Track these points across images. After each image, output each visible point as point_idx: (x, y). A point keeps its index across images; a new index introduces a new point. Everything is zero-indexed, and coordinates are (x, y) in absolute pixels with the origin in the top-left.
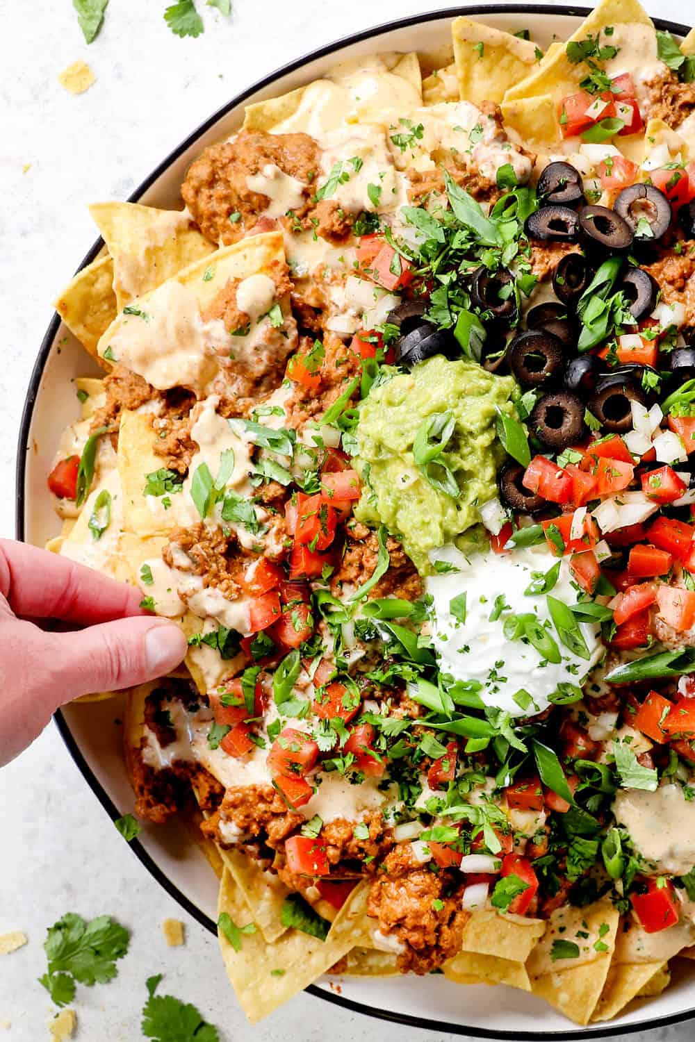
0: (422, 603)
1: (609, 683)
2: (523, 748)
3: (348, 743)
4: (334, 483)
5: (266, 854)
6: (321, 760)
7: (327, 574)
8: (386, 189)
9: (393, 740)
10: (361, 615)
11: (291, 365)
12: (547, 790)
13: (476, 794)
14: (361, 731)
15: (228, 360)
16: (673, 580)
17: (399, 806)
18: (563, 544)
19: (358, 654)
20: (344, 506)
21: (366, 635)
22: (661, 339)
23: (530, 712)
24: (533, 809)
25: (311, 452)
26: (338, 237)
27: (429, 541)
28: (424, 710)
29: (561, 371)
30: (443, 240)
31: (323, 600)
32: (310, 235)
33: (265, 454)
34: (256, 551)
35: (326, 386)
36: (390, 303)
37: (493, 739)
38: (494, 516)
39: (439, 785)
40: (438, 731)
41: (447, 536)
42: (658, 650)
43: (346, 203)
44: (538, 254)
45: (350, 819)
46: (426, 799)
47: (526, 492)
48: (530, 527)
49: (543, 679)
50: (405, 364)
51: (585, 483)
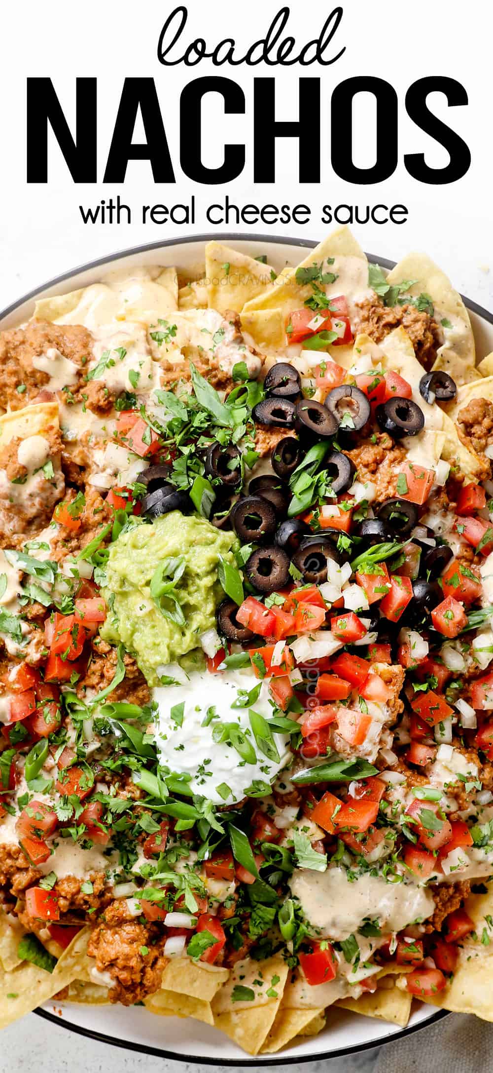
0: (149, 708)
1: (293, 783)
2: (221, 830)
3: (82, 816)
4: (86, 607)
5: (10, 900)
6: (58, 827)
7: (74, 679)
8: (144, 375)
9: (118, 816)
10: (99, 714)
11: (57, 510)
12: (237, 865)
13: (182, 864)
14: (93, 807)
15: (7, 503)
16: (351, 704)
17: (119, 869)
18: (265, 669)
19: (94, 746)
20: (92, 626)
21: (102, 730)
22: (355, 510)
23: (229, 801)
24: (226, 880)
25: (68, 581)
26: (103, 410)
27: (158, 658)
28: (145, 794)
29: (273, 531)
30: (186, 419)
31: (70, 700)
32: (80, 408)
33: (32, 580)
34: (19, 657)
35: (84, 529)
36: (140, 466)
37: (198, 821)
38: (212, 643)
39: (151, 855)
40: (154, 812)
41: (172, 655)
42: (334, 758)
43: (110, 384)
44: (261, 436)
45: (79, 877)
46: (141, 865)
47: (237, 625)
48: (239, 653)
49: (241, 776)
50: (149, 516)
51: (286, 622)
